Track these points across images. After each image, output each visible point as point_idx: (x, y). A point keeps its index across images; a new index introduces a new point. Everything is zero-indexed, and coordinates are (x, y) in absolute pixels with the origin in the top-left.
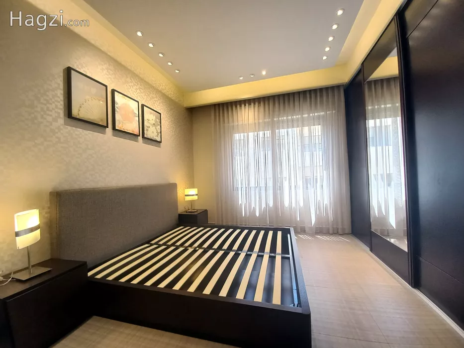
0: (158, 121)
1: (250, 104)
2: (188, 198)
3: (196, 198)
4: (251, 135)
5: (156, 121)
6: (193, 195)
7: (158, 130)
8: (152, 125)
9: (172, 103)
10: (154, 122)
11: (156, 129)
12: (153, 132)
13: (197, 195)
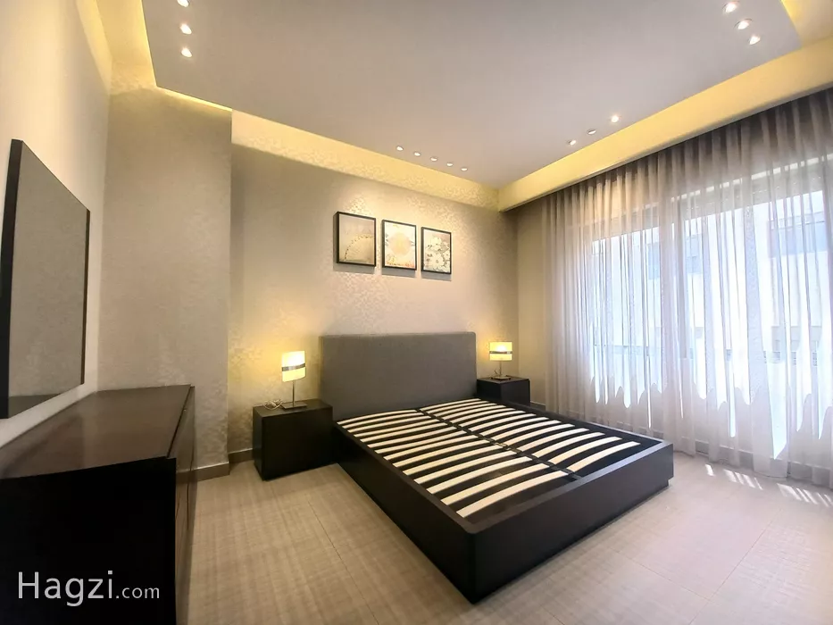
0: (446, 244)
1: (613, 180)
2: (494, 357)
3: (509, 357)
4: (615, 240)
5: (443, 245)
6: (506, 353)
7: (445, 256)
8: (435, 251)
9: (472, 213)
10: (440, 247)
11: (442, 256)
12: (437, 262)
13: (511, 353)
